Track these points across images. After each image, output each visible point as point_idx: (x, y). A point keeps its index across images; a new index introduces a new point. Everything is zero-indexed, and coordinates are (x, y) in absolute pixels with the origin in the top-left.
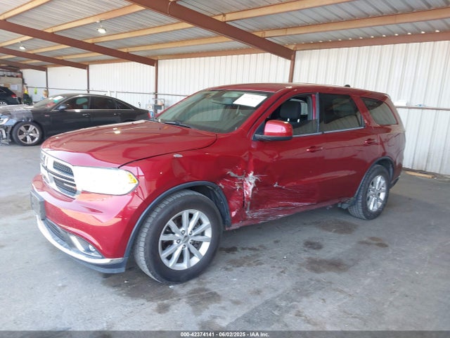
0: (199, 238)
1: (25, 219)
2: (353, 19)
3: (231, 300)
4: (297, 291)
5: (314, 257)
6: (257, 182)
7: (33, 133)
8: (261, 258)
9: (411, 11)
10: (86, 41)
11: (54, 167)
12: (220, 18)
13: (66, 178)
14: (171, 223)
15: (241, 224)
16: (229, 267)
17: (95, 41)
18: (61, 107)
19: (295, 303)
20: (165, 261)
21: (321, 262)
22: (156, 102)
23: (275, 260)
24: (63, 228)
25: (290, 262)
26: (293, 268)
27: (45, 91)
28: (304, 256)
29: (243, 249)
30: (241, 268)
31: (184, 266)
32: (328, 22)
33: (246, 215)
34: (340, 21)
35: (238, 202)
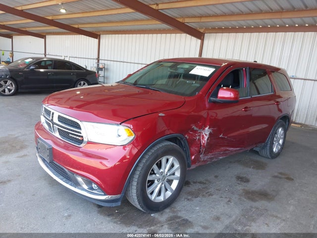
0: (171, 177)
1: (21, 157)
2: (251, 13)
3: (201, 226)
4: (245, 217)
5: (246, 188)
6: (210, 134)
7: (10, 86)
8: (210, 190)
9: (293, 10)
10: (47, 18)
11: (59, 121)
12: (154, 7)
13: (72, 130)
14: (155, 167)
15: (197, 164)
16: (189, 198)
17: (55, 18)
18: (32, 67)
19: (247, 227)
20: (149, 196)
21: (253, 193)
22: (98, 65)
23: (221, 192)
24: (71, 171)
25: (232, 193)
26: (236, 198)
27: (11, 53)
28: (240, 188)
29: (194, 183)
30: (198, 199)
31: (161, 198)
32: (232, 14)
33: (200, 158)
34: (241, 14)
35: (197, 149)
